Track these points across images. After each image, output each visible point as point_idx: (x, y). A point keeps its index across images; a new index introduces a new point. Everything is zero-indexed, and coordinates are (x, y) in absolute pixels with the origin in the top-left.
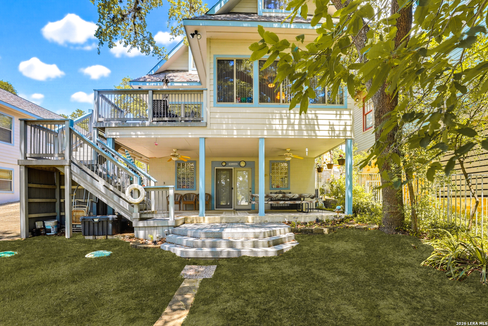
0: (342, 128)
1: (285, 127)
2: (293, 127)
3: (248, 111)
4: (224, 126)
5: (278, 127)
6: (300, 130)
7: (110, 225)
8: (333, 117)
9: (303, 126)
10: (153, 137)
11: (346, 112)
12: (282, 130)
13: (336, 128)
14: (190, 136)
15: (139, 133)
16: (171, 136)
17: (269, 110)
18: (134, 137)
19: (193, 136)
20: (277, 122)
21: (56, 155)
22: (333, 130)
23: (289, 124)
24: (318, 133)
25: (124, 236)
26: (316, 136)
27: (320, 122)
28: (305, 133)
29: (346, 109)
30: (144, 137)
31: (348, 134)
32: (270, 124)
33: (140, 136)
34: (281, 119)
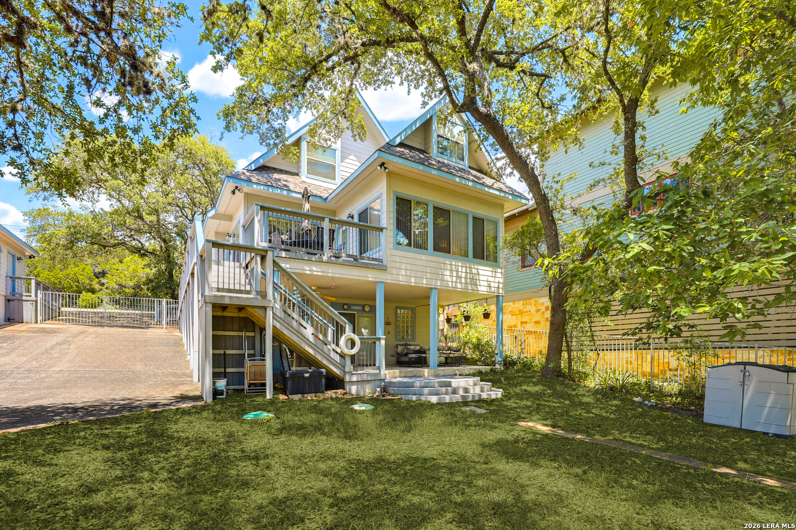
0: (496, 285)
1: (454, 279)
2: (461, 280)
3: (424, 258)
4: (403, 272)
5: (449, 278)
6: (466, 283)
7: (323, 380)
8: (490, 274)
9: (468, 280)
10: (330, 275)
11: (499, 270)
12: (452, 282)
13: (492, 284)
14: (370, 279)
15: (314, 269)
16: (350, 277)
17: (442, 260)
18: (308, 272)
19: (373, 280)
20: (448, 273)
21: (254, 293)
22: (490, 286)
23: (457, 277)
24: (479, 288)
25: (336, 393)
26: (478, 291)
27: (481, 278)
28: (470, 287)
29: (499, 267)
30: (319, 274)
31: (501, 291)
32: (443, 275)
33: (315, 273)
34: (451, 271)
